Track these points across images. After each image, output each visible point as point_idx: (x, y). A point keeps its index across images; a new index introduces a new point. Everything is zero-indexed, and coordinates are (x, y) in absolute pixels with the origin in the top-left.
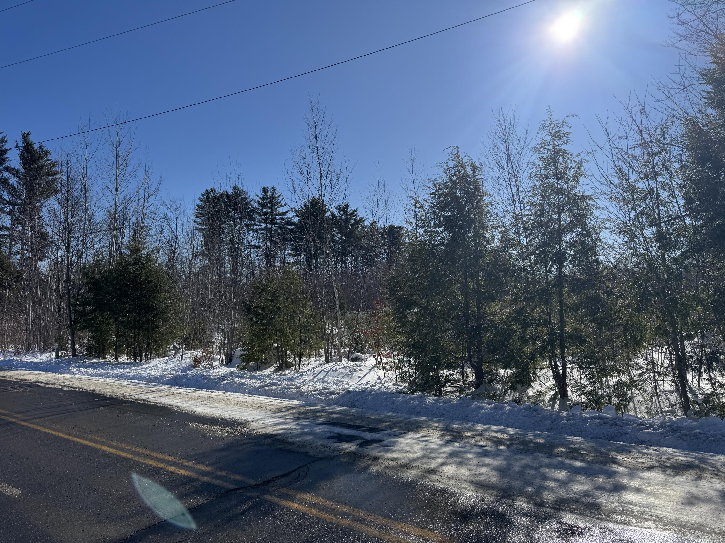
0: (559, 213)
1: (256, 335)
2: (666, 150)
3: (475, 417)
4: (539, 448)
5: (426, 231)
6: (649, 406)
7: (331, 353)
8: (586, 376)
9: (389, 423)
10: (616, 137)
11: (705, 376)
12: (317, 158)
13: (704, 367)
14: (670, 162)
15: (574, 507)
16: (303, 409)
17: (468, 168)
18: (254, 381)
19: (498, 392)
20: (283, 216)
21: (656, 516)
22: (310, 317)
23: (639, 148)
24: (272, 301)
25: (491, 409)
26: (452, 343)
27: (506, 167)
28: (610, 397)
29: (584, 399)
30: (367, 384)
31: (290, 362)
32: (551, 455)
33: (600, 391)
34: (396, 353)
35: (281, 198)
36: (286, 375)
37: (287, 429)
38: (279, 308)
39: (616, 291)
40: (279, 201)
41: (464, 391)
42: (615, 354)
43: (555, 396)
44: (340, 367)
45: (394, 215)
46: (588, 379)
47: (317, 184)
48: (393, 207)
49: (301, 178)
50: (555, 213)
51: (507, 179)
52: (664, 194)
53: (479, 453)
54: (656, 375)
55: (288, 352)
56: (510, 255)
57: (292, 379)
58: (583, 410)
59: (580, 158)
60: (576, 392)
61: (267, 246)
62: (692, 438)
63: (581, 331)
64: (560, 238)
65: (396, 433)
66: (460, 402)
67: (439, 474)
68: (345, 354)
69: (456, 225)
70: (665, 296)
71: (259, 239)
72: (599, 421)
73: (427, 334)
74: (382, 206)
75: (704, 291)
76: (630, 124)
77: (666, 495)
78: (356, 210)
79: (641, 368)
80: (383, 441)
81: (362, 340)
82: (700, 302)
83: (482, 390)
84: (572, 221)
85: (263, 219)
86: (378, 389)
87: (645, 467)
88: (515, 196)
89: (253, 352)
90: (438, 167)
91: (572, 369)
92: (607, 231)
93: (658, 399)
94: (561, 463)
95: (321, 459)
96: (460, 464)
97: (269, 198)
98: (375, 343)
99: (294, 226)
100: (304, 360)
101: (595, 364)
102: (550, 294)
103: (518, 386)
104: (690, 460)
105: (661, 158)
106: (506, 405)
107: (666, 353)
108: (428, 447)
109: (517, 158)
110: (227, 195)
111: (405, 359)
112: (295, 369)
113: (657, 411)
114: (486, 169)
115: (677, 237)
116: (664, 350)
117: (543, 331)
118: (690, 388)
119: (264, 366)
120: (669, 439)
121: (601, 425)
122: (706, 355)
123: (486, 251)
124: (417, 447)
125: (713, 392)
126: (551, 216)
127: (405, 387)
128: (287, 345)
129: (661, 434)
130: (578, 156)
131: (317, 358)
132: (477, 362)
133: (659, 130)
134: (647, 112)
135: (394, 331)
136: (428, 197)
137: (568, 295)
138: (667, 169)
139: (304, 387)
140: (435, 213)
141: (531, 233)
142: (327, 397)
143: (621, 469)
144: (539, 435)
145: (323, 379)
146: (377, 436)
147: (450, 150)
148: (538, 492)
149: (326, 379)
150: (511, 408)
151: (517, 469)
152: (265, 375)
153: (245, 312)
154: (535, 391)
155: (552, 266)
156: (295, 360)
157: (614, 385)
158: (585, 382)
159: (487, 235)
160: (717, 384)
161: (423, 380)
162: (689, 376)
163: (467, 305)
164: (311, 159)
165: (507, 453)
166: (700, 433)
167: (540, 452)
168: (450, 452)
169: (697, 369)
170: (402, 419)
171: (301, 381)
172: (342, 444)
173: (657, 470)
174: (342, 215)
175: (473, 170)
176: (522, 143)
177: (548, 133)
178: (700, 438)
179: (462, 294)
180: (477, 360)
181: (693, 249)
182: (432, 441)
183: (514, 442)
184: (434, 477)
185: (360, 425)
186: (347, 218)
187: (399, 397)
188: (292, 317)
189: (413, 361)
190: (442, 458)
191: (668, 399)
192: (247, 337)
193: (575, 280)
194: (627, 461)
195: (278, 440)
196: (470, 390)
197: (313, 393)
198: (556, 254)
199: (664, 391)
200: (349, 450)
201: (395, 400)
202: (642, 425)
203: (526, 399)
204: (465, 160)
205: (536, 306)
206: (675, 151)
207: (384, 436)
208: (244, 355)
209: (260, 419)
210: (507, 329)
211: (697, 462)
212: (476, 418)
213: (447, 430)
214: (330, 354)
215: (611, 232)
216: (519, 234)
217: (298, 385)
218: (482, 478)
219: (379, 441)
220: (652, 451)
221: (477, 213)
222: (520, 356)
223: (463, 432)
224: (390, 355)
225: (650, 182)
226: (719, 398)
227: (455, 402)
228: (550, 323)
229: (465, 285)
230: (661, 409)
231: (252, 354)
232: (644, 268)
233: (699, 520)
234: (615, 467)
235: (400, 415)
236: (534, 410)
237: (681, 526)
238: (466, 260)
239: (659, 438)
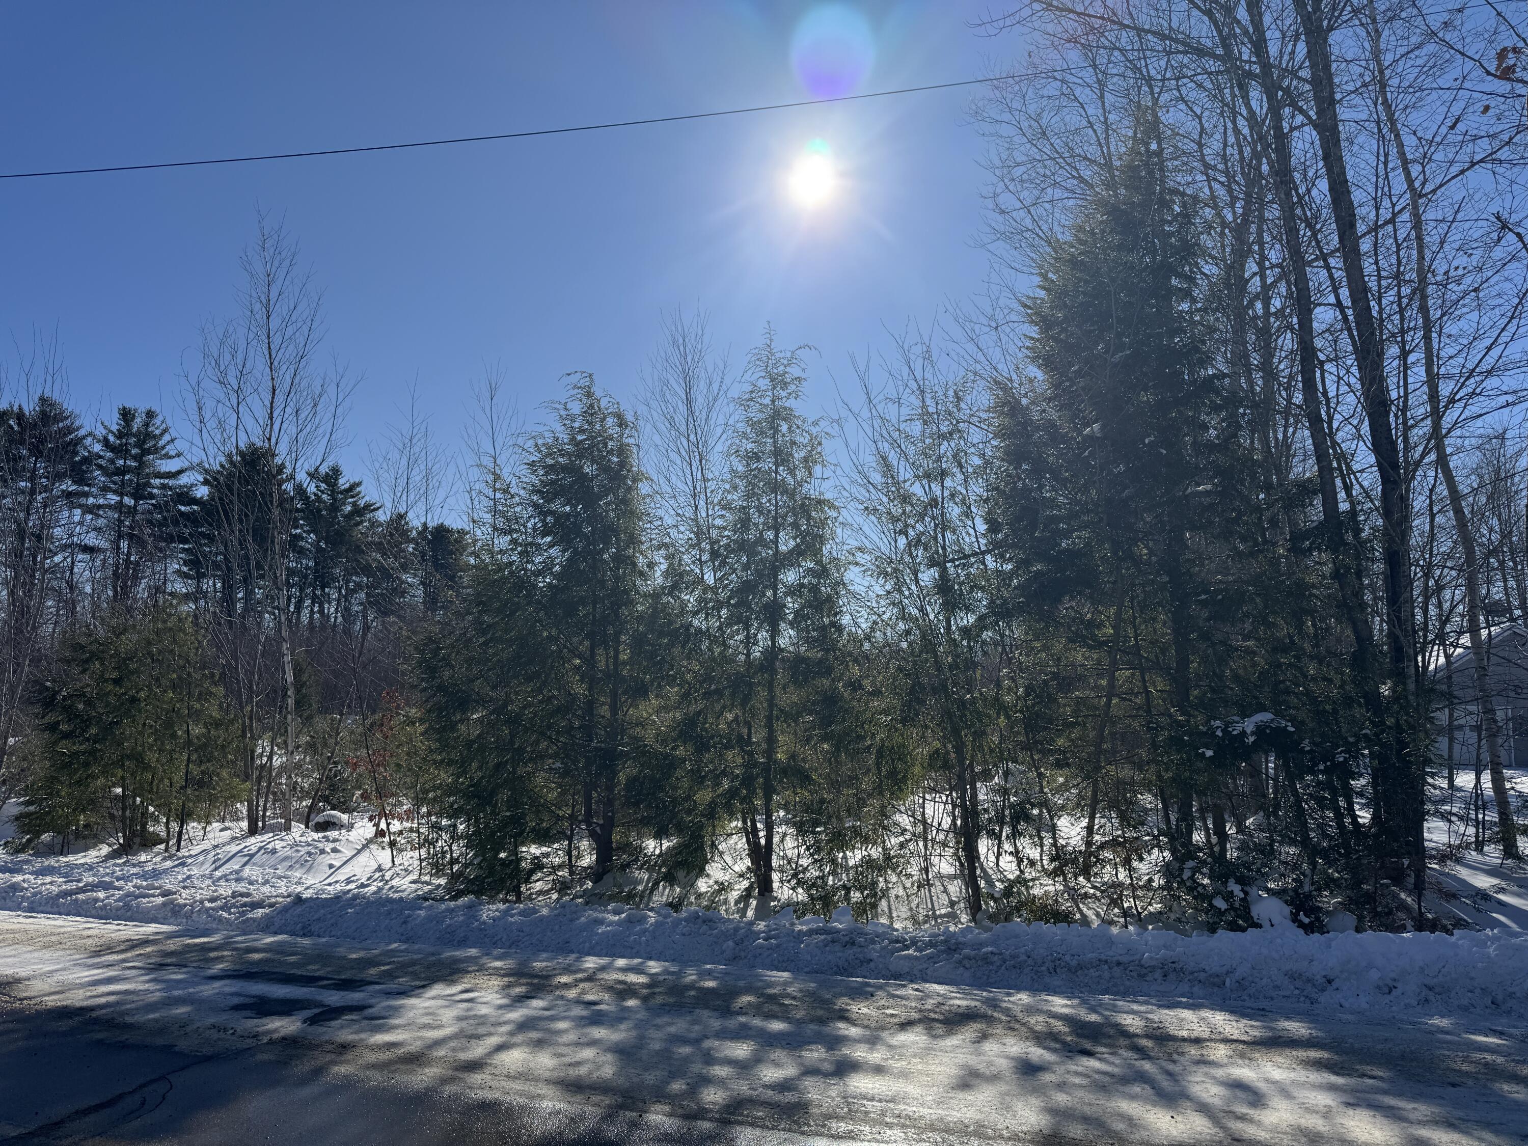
0: (776, 529)
1: (65, 765)
2: (959, 431)
3: (584, 942)
4: (706, 999)
5: (514, 542)
6: (913, 905)
7: (265, 810)
8: (808, 849)
9: (388, 967)
10: (881, 397)
11: (1007, 847)
12: (266, 353)
13: (1006, 831)
14: (966, 454)
15: (760, 1114)
16: (172, 945)
17: (610, 421)
18: (48, 879)
19: (640, 888)
20: (171, 483)
21: (908, 1117)
22: (217, 724)
23: (917, 422)
24: (117, 682)
25: (619, 923)
26: (553, 785)
27: (683, 428)
28: (847, 889)
29: (801, 895)
30: (349, 881)
31: (154, 833)
32: (726, 1012)
33: (831, 878)
34: (424, 810)
35: (167, 438)
36: (140, 864)
37: (126, 992)
38: (134, 700)
39: (866, 683)
40: (161, 443)
41: (569, 888)
42: (861, 803)
43: (748, 892)
44: (284, 844)
45: (444, 501)
46: (812, 855)
47: (262, 414)
48: (443, 484)
49: (222, 396)
50: (769, 529)
51: (684, 453)
52: (954, 511)
53: (582, 1018)
54: (930, 845)
55: (151, 809)
56: (683, 605)
57: (156, 874)
58: (798, 918)
59: (818, 429)
60: (789, 881)
61: (118, 548)
62: (980, 963)
63: (804, 760)
64: (776, 576)
65: (402, 988)
66: (556, 912)
67: (488, 1070)
68: (301, 814)
69: (579, 533)
70: (948, 697)
71: (98, 530)
72: (823, 937)
73: (498, 766)
74: (418, 478)
75: (1010, 689)
76: (905, 377)
77: (927, 1075)
78: (359, 484)
79: (904, 831)
80: (370, 1006)
81: (346, 781)
82: (1002, 708)
83: (608, 886)
84: (798, 545)
85: (115, 483)
86: (375, 893)
87: (896, 1024)
88: (698, 488)
89: (53, 808)
90: (548, 410)
91: (785, 835)
92: (857, 569)
93: (930, 891)
94: (744, 1026)
95: (208, 1059)
96: (539, 1044)
97: (134, 435)
98: (377, 789)
99: (195, 507)
100: (193, 828)
101: (825, 824)
102: (750, 685)
103: (681, 874)
104: (973, 1003)
105: (953, 445)
106: (651, 914)
107: (946, 803)
108: (471, 1013)
109: (704, 414)
110: (20, 417)
111: (444, 822)
112: (166, 850)
113: (927, 916)
114: (647, 429)
115: (972, 588)
116: (944, 798)
117: (734, 758)
118: (983, 870)
119: (81, 843)
120: (941, 967)
121: (826, 946)
122: (1012, 806)
123: (638, 592)
124: (448, 1015)
125: (1019, 876)
126: (761, 534)
127: (439, 885)
128: (150, 792)
129: (930, 957)
130: (815, 423)
131: (227, 824)
132: (601, 826)
133: (951, 393)
134: (934, 359)
135: (424, 760)
136: (524, 471)
137: (784, 688)
138: (961, 466)
139: (185, 893)
140: (536, 506)
141: (724, 563)
142: (243, 914)
143: (854, 1031)
144: (709, 973)
145: (237, 872)
146: (356, 997)
147: (574, 379)
148: (693, 1091)
149: (247, 872)
150: (661, 918)
151: (657, 1046)
152: (83, 865)
153: (38, 709)
154: (711, 882)
155: (759, 629)
156: (167, 827)
157: (857, 867)
158: (804, 862)
159: (641, 561)
160: (1026, 861)
161: (481, 868)
162: (984, 846)
163: (590, 705)
164: (251, 353)
165: (642, 1015)
166: (992, 953)
167: (706, 1007)
168: (521, 1019)
169: (994, 834)
170: (420, 956)
171: (180, 877)
172: (265, 1020)
173: (919, 1029)
174: (322, 492)
175: (620, 426)
176: (715, 386)
177: (763, 374)
178: (992, 963)
179: (582, 681)
180: (601, 822)
181: (995, 613)
182: (485, 1000)
183: (658, 990)
184: (476, 1078)
185: (317, 974)
186: (334, 499)
187: (420, 909)
188: (169, 724)
189: (462, 827)
190: (502, 1035)
191: (945, 891)
192: (40, 769)
193: (799, 659)
194: (865, 1015)
195: (96, 1021)
196: (581, 887)
197: (208, 905)
198: (766, 607)
199: (940, 877)
200: (283, 1032)
201: (409, 916)
202: (897, 941)
203: (692, 899)
204: (603, 403)
205: (724, 707)
206: (975, 435)
207: (372, 996)
208: (28, 815)
209: (51, 972)
210: (666, 756)
211: (984, 1009)
212: (587, 944)
213: (519, 973)
214: (261, 813)
215: (864, 571)
216: (702, 563)
217: (168, 887)
218: (583, 1070)
219: (358, 1008)
220: (911, 992)
221: (624, 513)
222: (689, 812)
223: (555, 975)
224: (409, 816)
225: (933, 486)
226: (1028, 888)
227: (545, 912)
228: (749, 742)
229: (590, 661)
230: (934, 911)
231: (49, 813)
232: (914, 641)
233: (978, 1116)
234: (843, 1028)
235: (416, 947)
236: (704, 922)
237: (948, 1131)
238: (594, 608)
239: (925, 966)
